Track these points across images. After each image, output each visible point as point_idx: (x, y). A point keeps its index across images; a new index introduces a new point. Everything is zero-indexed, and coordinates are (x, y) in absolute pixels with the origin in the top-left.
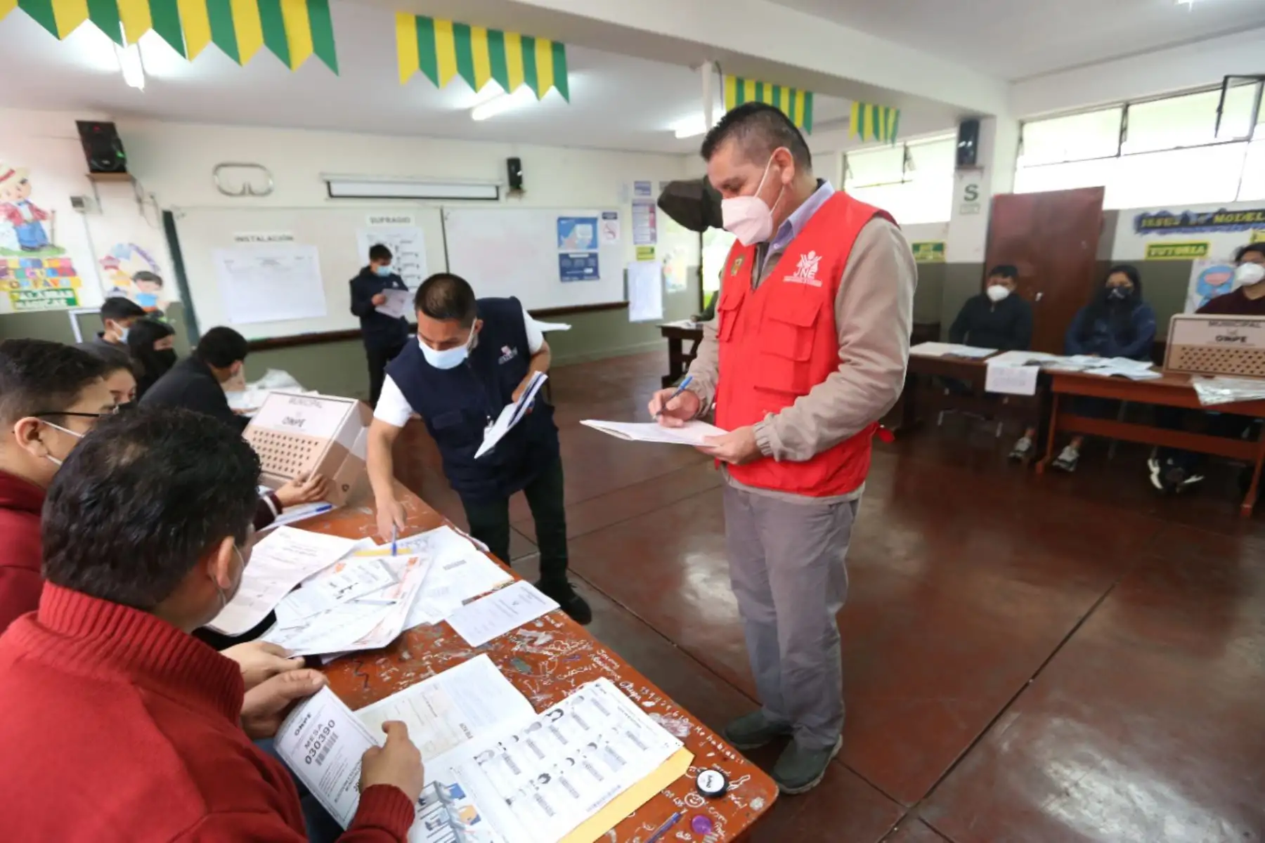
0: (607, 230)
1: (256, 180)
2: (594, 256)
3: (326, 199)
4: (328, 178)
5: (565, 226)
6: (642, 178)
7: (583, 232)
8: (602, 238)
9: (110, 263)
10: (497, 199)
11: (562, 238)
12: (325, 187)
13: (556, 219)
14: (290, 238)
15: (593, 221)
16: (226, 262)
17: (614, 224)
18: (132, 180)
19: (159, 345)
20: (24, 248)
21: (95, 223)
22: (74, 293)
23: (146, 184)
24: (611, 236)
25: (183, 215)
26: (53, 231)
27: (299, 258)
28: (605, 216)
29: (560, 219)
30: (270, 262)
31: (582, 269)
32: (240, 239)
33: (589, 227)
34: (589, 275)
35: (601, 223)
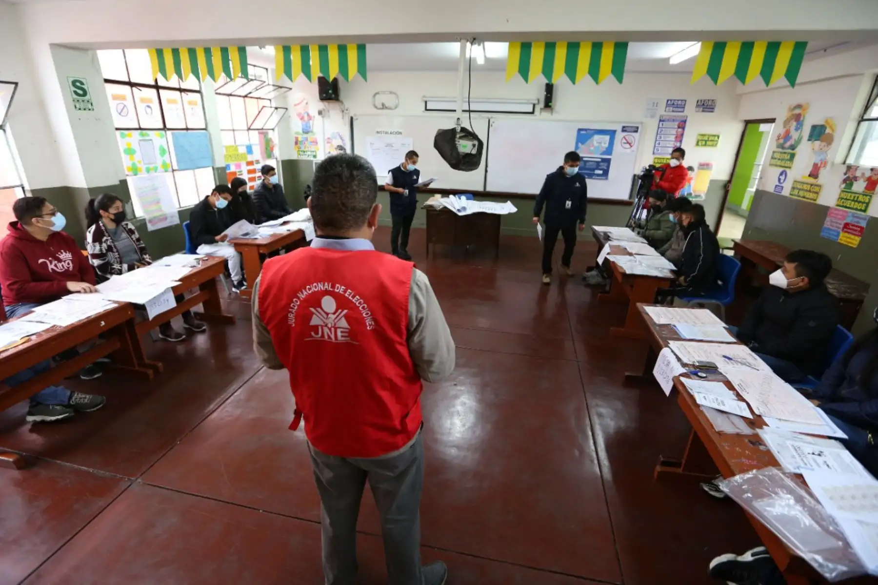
0: (624, 141)
1: (389, 100)
2: (608, 161)
3: (423, 112)
4: (426, 99)
5: (584, 135)
6: (675, 96)
7: (600, 142)
8: (618, 147)
9: (329, 141)
10: (533, 113)
11: (580, 144)
12: (424, 104)
13: (577, 129)
14: (400, 133)
15: (612, 133)
16: (371, 143)
17: (631, 136)
18: (342, 102)
19: (240, 190)
20: (303, 132)
21: (327, 121)
22: (316, 153)
23: (347, 104)
24: (628, 146)
25: (357, 119)
26: (313, 125)
27: (403, 144)
28: (624, 129)
29: (580, 130)
30: (389, 145)
31: (594, 170)
32: (378, 132)
33: (607, 138)
34: (598, 175)
35: (620, 135)
